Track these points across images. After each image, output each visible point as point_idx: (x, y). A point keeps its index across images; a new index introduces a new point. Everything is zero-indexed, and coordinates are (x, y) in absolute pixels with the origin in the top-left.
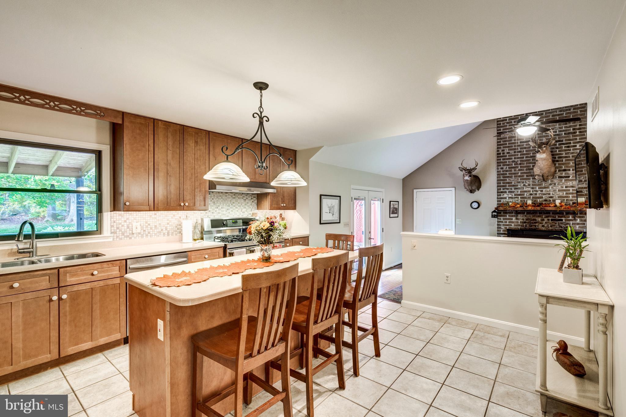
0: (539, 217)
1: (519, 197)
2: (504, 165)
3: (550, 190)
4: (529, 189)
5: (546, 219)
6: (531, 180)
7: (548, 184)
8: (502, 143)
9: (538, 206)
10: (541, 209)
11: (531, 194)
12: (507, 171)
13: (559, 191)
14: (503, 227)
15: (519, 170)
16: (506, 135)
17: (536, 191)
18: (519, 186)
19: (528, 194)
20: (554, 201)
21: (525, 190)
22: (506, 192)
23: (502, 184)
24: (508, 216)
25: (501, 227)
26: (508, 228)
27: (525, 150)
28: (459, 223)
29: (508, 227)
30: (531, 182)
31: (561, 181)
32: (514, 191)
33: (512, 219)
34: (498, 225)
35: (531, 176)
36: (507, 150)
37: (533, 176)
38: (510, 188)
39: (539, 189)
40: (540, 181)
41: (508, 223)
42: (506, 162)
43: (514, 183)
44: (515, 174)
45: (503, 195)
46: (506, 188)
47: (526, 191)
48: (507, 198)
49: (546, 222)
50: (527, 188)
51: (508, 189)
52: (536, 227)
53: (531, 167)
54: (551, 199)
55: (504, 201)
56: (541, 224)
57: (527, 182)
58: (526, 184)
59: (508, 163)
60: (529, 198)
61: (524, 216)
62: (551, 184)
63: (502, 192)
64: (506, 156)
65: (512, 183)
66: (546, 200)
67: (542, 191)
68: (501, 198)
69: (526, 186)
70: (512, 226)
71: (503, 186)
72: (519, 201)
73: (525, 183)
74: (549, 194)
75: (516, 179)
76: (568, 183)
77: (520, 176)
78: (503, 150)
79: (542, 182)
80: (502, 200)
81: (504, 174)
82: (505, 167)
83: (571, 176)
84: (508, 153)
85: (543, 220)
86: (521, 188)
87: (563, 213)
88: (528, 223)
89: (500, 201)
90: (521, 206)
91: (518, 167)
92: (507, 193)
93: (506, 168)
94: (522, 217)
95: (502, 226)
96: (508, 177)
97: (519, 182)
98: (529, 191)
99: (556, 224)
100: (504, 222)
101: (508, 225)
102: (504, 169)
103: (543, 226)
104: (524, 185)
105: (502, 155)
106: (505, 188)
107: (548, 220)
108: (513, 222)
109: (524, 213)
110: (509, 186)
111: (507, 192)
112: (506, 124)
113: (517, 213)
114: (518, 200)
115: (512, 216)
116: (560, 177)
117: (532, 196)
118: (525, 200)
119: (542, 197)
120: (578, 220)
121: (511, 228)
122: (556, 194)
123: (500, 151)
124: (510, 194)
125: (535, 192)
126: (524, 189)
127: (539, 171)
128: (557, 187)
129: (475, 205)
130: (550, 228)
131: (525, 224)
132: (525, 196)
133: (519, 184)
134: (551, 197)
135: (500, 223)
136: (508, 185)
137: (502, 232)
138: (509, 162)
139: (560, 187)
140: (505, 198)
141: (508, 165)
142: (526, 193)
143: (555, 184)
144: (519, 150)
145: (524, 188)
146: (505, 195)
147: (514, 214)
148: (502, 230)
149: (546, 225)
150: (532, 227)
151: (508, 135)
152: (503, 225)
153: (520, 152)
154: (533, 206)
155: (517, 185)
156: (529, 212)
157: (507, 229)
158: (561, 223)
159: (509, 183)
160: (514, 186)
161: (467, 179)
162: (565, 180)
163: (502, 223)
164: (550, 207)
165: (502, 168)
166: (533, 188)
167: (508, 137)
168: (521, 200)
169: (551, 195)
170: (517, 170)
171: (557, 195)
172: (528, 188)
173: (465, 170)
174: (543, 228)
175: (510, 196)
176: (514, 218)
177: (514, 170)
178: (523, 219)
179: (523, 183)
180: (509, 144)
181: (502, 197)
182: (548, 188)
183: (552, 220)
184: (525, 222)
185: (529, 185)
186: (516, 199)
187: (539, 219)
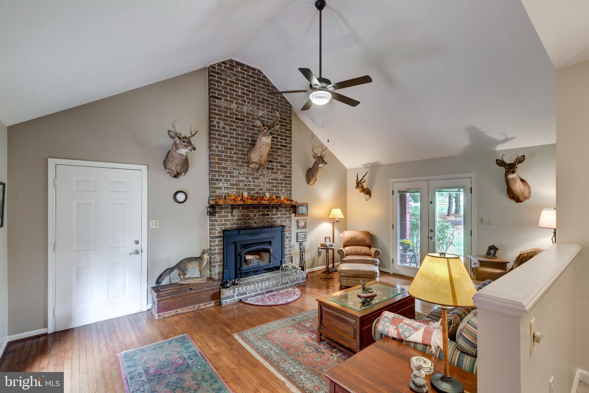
0: (252, 212)
1: (235, 187)
2: (219, 143)
3: (260, 181)
4: (244, 179)
5: (257, 214)
6: (246, 168)
7: (259, 175)
8: (217, 112)
9: (255, 200)
10: (258, 203)
11: (245, 185)
12: (222, 152)
13: (267, 183)
14: (218, 228)
15: (235, 153)
16: (222, 103)
17: (249, 181)
18: (234, 174)
19: (242, 185)
20: (264, 194)
21: (240, 179)
22: (221, 180)
23: (217, 169)
24: (223, 212)
25: (215, 228)
26: (223, 229)
27: (240, 129)
28: (154, 227)
29: (223, 227)
30: (245, 170)
31: (268, 172)
32: (230, 180)
33: (228, 216)
34: (210, 225)
35: (245, 162)
36: (222, 124)
37: (248, 163)
38: (225, 175)
39: (252, 179)
40: (253, 170)
41: (223, 222)
42: (221, 140)
43: (230, 169)
44: (230, 157)
45: (219, 183)
46: (222, 175)
47: (241, 181)
48: (223, 188)
49: (257, 218)
50: (242, 178)
51: (223, 176)
52: (249, 224)
53: (246, 152)
54: (261, 192)
55: (219, 192)
56: (254, 220)
57: (242, 169)
58: (241, 173)
59: (223, 142)
60: (244, 189)
61: (239, 212)
62: (261, 175)
63: (217, 180)
64: (221, 131)
65: (227, 168)
66: (257, 193)
67: (254, 182)
68: (217, 188)
69: (241, 174)
70: (227, 225)
71: (219, 172)
72: (235, 192)
73: (240, 171)
74: (260, 186)
75: (231, 164)
76: (273, 176)
77: (235, 161)
78: (218, 123)
79: (254, 171)
80: (217, 190)
81: (219, 155)
82: (220, 146)
83: (275, 169)
84: (224, 128)
85: (255, 215)
86: (237, 176)
87: (269, 207)
88: (243, 220)
89: (215, 192)
90: (241, 200)
91: (233, 149)
92: (223, 182)
93: (222, 147)
94: (238, 213)
95: (217, 226)
96: (224, 160)
97: (234, 169)
98: (244, 181)
99: (265, 219)
100: (219, 221)
101: (223, 225)
102: (220, 149)
103: (255, 222)
104: (239, 173)
105: (217, 128)
106: (220, 175)
107: (259, 214)
108: (228, 220)
109: (239, 209)
110: (225, 172)
111: (223, 180)
112: (221, 88)
113: (233, 207)
114: (233, 192)
115: (228, 212)
116: (268, 168)
117: (246, 187)
118: (240, 192)
119: (254, 189)
120: (279, 213)
121: (227, 228)
122: (264, 186)
123: (215, 123)
124: (226, 183)
125: (249, 183)
126: (239, 178)
128: (266, 179)
129: (181, 197)
130: (261, 225)
131: (240, 222)
132: (240, 187)
133: (235, 171)
134: (261, 190)
135: (215, 223)
136: (223, 170)
137: (217, 235)
138: (225, 140)
139: (267, 179)
140: (221, 188)
141: (224, 144)
142: (241, 183)
143: (264, 175)
144: (234, 128)
145: (239, 176)
146: (221, 185)
147: (229, 210)
148: (217, 232)
149: (257, 221)
150: (246, 224)
151: (223, 104)
152: (219, 225)
153: (235, 130)
154: (251, 199)
155: (233, 173)
156: (246, 207)
157: (223, 230)
158: (269, 218)
159: (224, 168)
160: (229, 172)
161: (182, 153)
162: (271, 172)
163: (217, 223)
164: (265, 200)
165: (217, 147)
166: (247, 178)
167: (224, 107)
168: (236, 192)
169: (261, 188)
170: (233, 153)
171: (266, 187)
172: (243, 176)
173: (180, 138)
174: (255, 225)
175: (226, 185)
176: (230, 215)
177: (231, 153)
178: (238, 216)
179: (238, 170)
180: (225, 116)
181: (217, 186)
182: (258, 178)
183: (262, 215)
184: (240, 219)
185: (244, 173)
186: (232, 190)
187: (252, 215)
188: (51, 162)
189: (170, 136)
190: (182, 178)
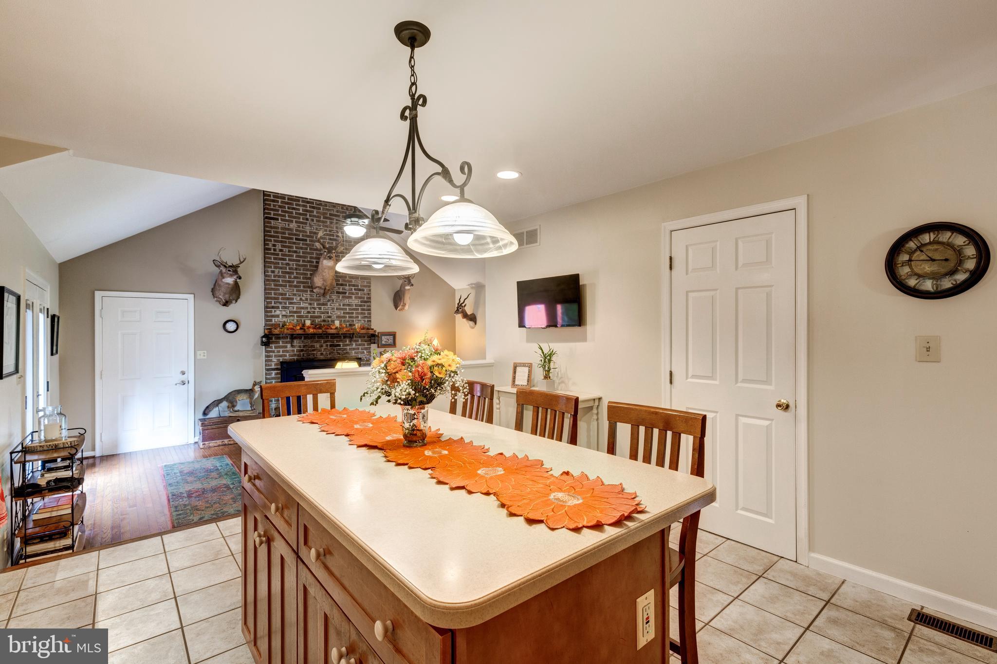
0: (317, 342)
1: (295, 315)
2: (275, 268)
3: (328, 308)
4: (307, 305)
5: (324, 345)
6: (309, 293)
7: (327, 300)
8: (272, 234)
9: (320, 328)
10: (323, 332)
11: (309, 312)
12: (279, 277)
13: (337, 309)
14: (274, 360)
15: (295, 278)
16: (278, 224)
17: (314, 308)
18: (295, 301)
19: (305, 312)
20: (333, 321)
21: (302, 306)
22: (278, 308)
23: (273, 296)
24: (281, 342)
25: (271, 360)
26: (281, 360)
27: (301, 251)
28: (202, 357)
29: (281, 358)
30: (309, 296)
31: (339, 297)
32: (289, 307)
33: (286, 347)
34: (266, 356)
35: (309, 287)
36: (279, 246)
37: (312, 287)
38: (283, 302)
39: (317, 305)
40: (318, 296)
41: (281, 353)
42: (279, 263)
43: (289, 295)
44: (289, 282)
45: (275, 311)
46: (279, 302)
47: (303, 308)
48: (281, 316)
49: (324, 349)
50: (304, 304)
51: (281, 303)
52: (314, 356)
53: (309, 276)
54: (330, 319)
55: (276, 320)
56: (320, 351)
57: (304, 295)
58: (303, 298)
59: (280, 265)
60: (307, 317)
61: (301, 342)
62: (329, 301)
63: (273, 307)
64: (278, 255)
65: (286, 294)
66: (324, 321)
67: (320, 308)
68: (273, 316)
69: (303, 300)
70: (286, 356)
71: (275, 298)
72: (295, 321)
73: (301, 297)
74: (328, 313)
75: (291, 289)
76: (345, 301)
77: (295, 286)
78: (274, 245)
79: (320, 297)
80: (273, 319)
81: (275, 280)
82: (277, 270)
83: (348, 293)
84: (281, 250)
85: (321, 346)
86: (298, 302)
87: (340, 337)
88: (305, 351)
89: (271, 321)
90: (301, 329)
91: (293, 273)
92: (281, 309)
93: (279, 271)
94: (299, 343)
95: (273, 358)
96: (281, 285)
97: (295, 295)
98: (307, 308)
99: (334, 350)
100: (276, 351)
101: (281, 356)
102: (276, 273)
103: (322, 354)
104: (301, 299)
105: (272, 251)
106: (277, 302)
107: (327, 345)
108: (287, 351)
109: (300, 338)
110: (283, 299)
111: (280, 307)
112: (277, 208)
113: (293, 337)
114: (293, 320)
115: (287, 343)
116: (338, 293)
117: (309, 315)
118: (302, 320)
119: (320, 317)
120: (354, 344)
121: (285, 359)
122: (334, 313)
123: (270, 246)
124: (284, 311)
125: (313, 310)
126: (300, 305)
127: (322, 282)
128: (335, 305)
129: (231, 326)
130: (329, 356)
131: (302, 353)
132: (302, 314)
133: (295, 297)
134: (330, 317)
135: (271, 354)
136: (280, 297)
137: (273, 367)
138: (282, 264)
139: (337, 305)
140: (278, 316)
141: (281, 268)
142: (303, 310)
143: (333, 300)
144: (295, 249)
145: (300, 303)
146: (278, 312)
147: (289, 340)
148: (273, 364)
149: (324, 353)
150: (309, 356)
151: (280, 224)
152: (275, 356)
153: (295, 252)
154: (314, 328)
155: (293, 299)
156: (307, 336)
157: (281, 362)
158: (340, 349)
159: (282, 294)
160: (288, 299)
161: (228, 282)
162: (343, 297)
163: (273, 354)
164: (332, 329)
165: (273, 272)
166: (310, 304)
167: (281, 227)
168: (297, 320)
169: (330, 315)
170: (292, 277)
171: (335, 314)
172: (305, 303)
173: (225, 266)
174: (322, 357)
175: (284, 313)
176: (289, 345)
177: (290, 277)
178: (300, 347)
179: (299, 296)
180: (282, 237)
181: (273, 314)
182: (326, 305)
183: (331, 346)
184: (302, 351)
185: (307, 299)
186: (292, 318)
187: (317, 345)
188: (98, 295)
189: (216, 265)
190: (233, 306)
